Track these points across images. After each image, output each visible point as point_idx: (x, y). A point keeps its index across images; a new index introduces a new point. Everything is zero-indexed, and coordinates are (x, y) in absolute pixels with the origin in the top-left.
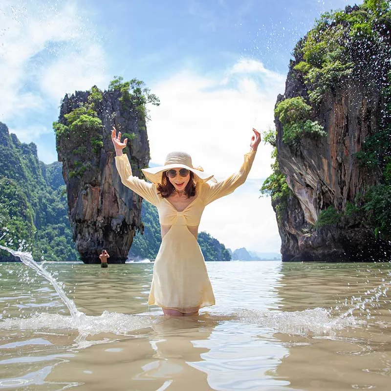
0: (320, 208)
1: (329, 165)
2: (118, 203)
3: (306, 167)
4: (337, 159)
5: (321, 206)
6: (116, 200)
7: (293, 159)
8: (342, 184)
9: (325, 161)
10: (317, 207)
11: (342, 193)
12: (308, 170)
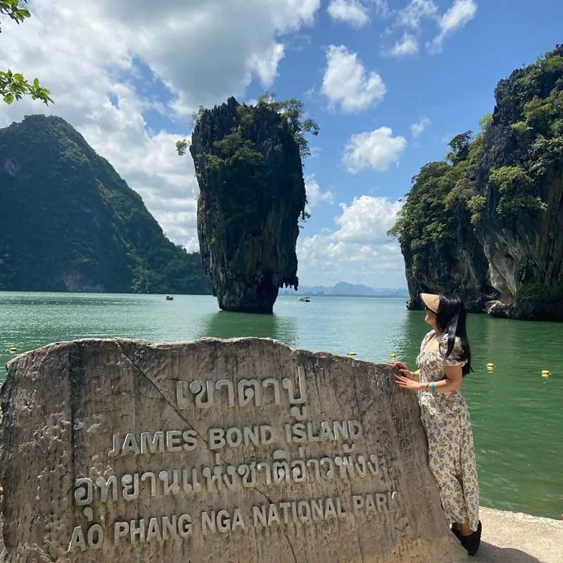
0: (521, 280)
1: (541, 240)
2: (277, 255)
3: (516, 239)
4: (548, 235)
5: (523, 279)
6: (275, 253)
7: (503, 230)
8: (548, 258)
9: (538, 236)
10: (518, 278)
11: (547, 268)
12: (517, 242)
